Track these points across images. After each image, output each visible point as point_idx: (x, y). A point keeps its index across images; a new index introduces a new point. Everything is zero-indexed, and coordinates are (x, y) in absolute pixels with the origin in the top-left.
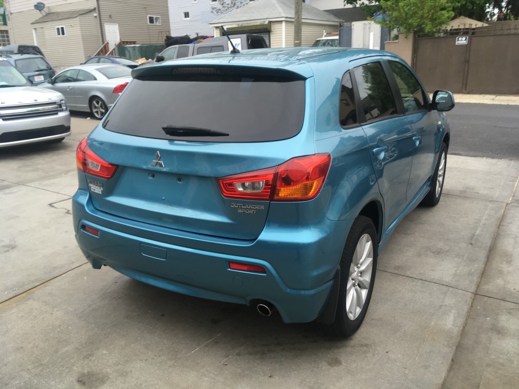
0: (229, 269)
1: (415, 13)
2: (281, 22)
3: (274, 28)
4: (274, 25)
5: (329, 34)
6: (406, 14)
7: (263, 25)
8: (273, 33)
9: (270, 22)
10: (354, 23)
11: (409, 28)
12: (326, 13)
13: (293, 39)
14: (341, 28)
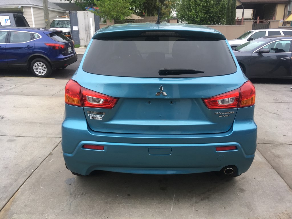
0: (216, 152)
1: (114, 9)
2: (30, 7)
3: (25, 11)
4: (25, 9)
5: (60, 17)
6: (109, 9)
7: (18, 8)
8: (24, 14)
9: (22, 7)
10: (78, 12)
11: (112, 17)
12: (54, 4)
13: (44, 19)
14: (70, 14)
